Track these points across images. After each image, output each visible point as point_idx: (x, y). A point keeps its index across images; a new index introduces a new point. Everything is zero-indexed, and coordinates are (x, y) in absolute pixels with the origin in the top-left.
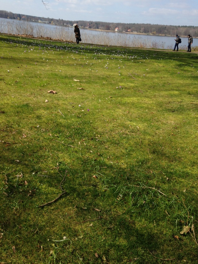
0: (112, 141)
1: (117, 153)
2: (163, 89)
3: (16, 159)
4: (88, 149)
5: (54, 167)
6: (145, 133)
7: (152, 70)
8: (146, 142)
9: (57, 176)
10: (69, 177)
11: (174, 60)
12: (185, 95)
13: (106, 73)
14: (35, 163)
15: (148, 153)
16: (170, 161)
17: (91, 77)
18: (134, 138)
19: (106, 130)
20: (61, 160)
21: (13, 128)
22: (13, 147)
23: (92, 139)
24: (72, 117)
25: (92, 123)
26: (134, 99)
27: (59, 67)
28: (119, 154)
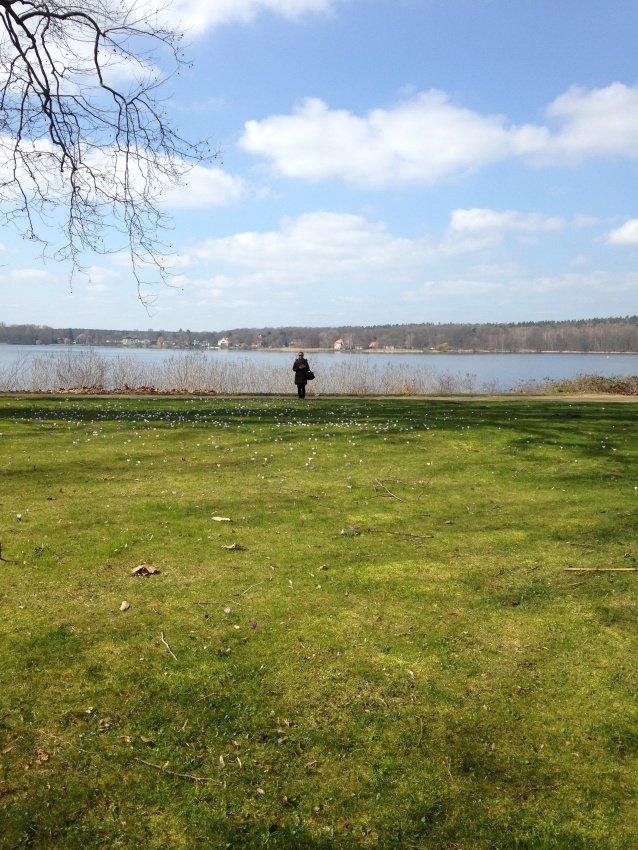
0: (330, 738)
1: (346, 786)
2: (478, 526)
6: (435, 694)
7: (443, 462)
8: (441, 728)
12: (545, 544)
13: (309, 483)
15: (445, 777)
16: (517, 799)
17: (265, 503)
18: (399, 718)
19: (308, 696)
21: (9, 729)
23: (264, 738)
24: (200, 657)
25: (265, 672)
26: (395, 568)
27: (170, 479)
28: (352, 788)
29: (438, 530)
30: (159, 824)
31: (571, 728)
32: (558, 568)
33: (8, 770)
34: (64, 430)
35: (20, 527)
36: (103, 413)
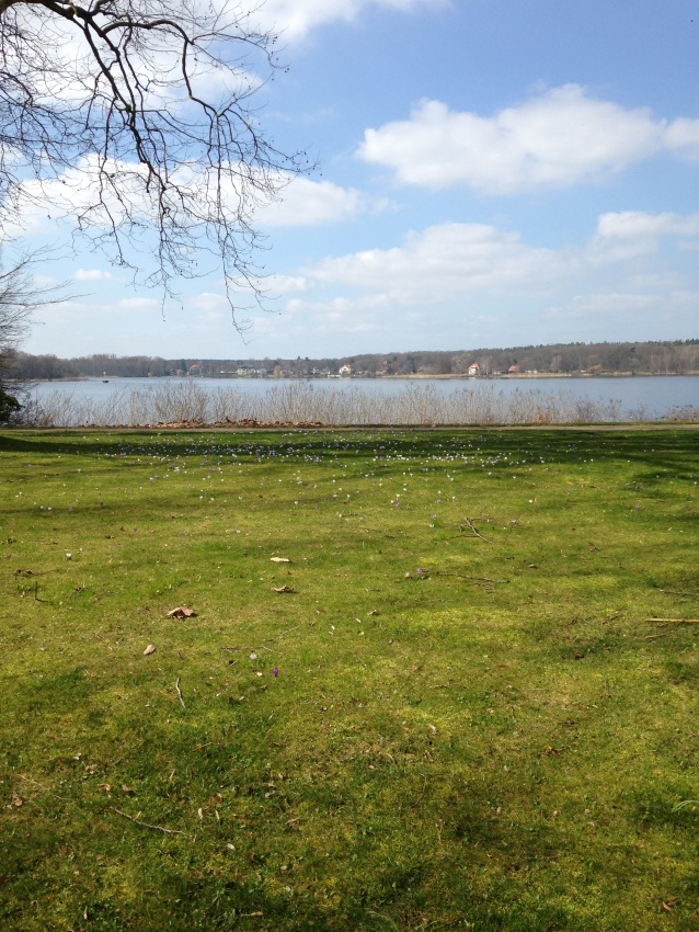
0: (322, 794)
1: (323, 845)
2: (565, 571)
4: (221, 836)
6: (453, 750)
7: (549, 499)
8: (446, 788)
11: (636, 459)
12: (635, 590)
13: (390, 522)
15: (434, 840)
16: (508, 869)
17: (334, 543)
18: (403, 776)
19: (312, 749)
23: (251, 791)
24: (209, 706)
25: (274, 722)
26: (453, 615)
27: (240, 517)
29: (516, 574)
30: (113, 876)
31: (596, 794)
32: (640, 619)
34: (146, 466)
35: (68, 566)
36: (192, 447)
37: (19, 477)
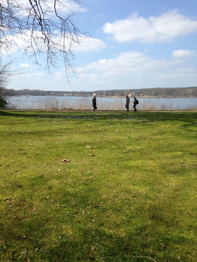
0: (114, 208)
1: (118, 221)
2: (167, 150)
3: (23, 235)
4: (90, 218)
5: (57, 241)
6: (147, 197)
7: (158, 131)
8: (147, 207)
9: (57, 250)
10: (69, 251)
11: (180, 120)
12: (187, 156)
13: (116, 137)
14: (40, 238)
15: (147, 219)
16: (167, 227)
17: (102, 143)
18: (135, 203)
19: (109, 196)
20: (64, 233)
21: (26, 201)
22: (23, 222)
23: (96, 207)
24: (80, 185)
25: (98, 189)
26: (139, 162)
27: (75, 135)
28: (120, 221)
29: (154, 151)
30: (65, 228)
31: (187, 208)
32: (190, 163)
33: (25, 212)
34: (46, 121)
35: (32, 148)
36: (57, 116)
37: (12, 123)
